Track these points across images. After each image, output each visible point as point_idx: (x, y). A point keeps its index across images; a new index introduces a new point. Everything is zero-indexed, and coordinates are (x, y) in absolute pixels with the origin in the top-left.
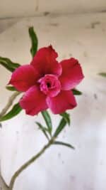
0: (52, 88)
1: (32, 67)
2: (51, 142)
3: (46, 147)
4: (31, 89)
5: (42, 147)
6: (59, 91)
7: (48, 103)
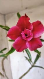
0: (28, 36)
1: (17, 27)
2: (33, 66)
3: (30, 69)
4: (18, 39)
5: (28, 68)
6: (32, 38)
7: (27, 45)
